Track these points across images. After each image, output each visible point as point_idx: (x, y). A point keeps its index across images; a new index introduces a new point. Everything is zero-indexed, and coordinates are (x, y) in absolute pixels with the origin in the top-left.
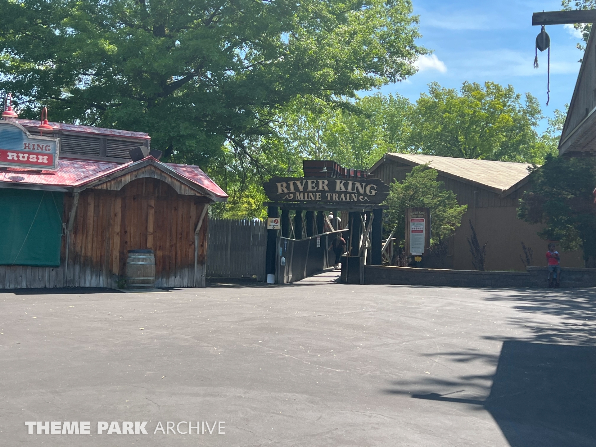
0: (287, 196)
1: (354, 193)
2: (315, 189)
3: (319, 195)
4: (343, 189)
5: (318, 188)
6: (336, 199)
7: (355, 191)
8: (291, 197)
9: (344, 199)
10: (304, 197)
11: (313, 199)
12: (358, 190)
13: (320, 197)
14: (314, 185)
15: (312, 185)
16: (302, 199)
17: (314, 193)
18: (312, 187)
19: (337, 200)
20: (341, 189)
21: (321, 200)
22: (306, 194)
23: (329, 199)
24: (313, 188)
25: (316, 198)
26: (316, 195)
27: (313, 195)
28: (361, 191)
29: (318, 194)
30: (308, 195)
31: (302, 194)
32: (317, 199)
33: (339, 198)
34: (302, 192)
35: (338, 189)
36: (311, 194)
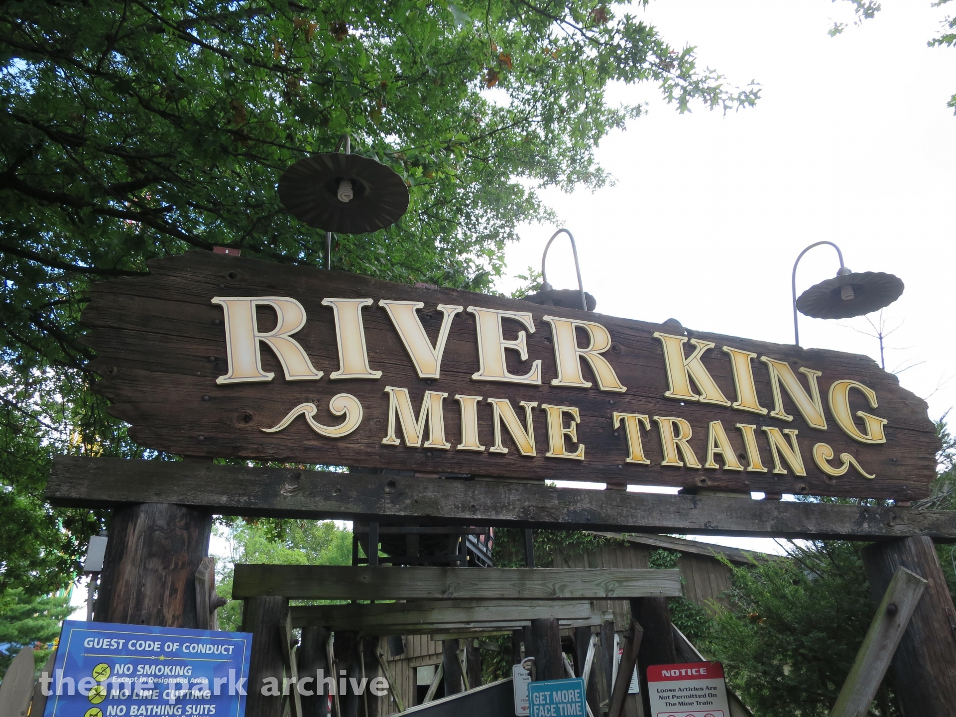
0: (309, 409)
1: (780, 424)
2: (534, 377)
3: (567, 418)
4: (712, 393)
5: (551, 370)
6: (681, 457)
7: (779, 412)
8: (343, 418)
9: (732, 462)
10: (454, 431)
11: (526, 443)
12: (790, 406)
13: (573, 432)
14: (521, 344)
15: (511, 344)
16: (438, 439)
17: (529, 406)
18: (512, 355)
19: (692, 461)
20: (696, 390)
21: (580, 454)
22: (469, 405)
23: (637, 453)
24: (514, 362)
25: (542, 439)
26: (541, 416)
27: (520, 412)
28: (814, 416)
29: (554, 414)
30: (485, 412)
31: (433, 401)
32: (557, 448)
33: (701, 449)
34: (431, 384)
35: (678, 388)
36: (502, 408)
